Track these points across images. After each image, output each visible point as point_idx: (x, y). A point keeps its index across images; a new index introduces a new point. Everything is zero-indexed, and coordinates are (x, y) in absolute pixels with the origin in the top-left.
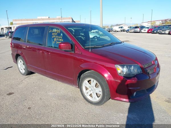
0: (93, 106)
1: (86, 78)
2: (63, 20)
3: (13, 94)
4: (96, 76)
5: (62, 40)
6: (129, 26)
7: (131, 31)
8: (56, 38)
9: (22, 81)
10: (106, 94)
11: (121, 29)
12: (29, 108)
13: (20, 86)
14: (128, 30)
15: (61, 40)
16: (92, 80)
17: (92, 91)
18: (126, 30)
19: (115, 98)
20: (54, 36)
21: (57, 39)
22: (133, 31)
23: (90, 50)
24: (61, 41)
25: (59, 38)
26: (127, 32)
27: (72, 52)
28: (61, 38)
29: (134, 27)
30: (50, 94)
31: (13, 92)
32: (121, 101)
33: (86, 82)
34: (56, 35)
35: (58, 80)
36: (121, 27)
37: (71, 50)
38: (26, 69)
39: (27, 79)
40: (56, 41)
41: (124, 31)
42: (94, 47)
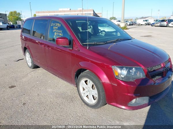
0: (89, 108)
1: (83, 78)
2: (84, 13)
3: (15, 88)
4: (92, 77)
5: (62, 34)
6: (155, 20)
7: (157, 25)
8: (56, 32)
9: (27, 74)
10: (101, 98)
11: (146, 22)
12: (24, 104)
13: (24, 80)
14: (154, 24)
15: (60, 34)
16: (89, 80)
17: (88, 93)
18: (151, 23)
19: (111, 104)
20: (55, 30)
21: (58, 34)
22: (159, 25)
23: (88, 47)
24: (60, 36)
25: (59, 33)
26: (152, 26)
27: (70, 48)
28: (60, 33)
29: (160, 21)
30: (50, 90)
31: (15, 85)
32: (118, 107)
33: (83, 82)
34: (57, 29)
35: (58, 77)
36: (146, 21)
37: (68, 46)
38: (32, 62)
39: (32, 72)
40: (56, 35)
41: (149, 25)
42: (94, 43)
